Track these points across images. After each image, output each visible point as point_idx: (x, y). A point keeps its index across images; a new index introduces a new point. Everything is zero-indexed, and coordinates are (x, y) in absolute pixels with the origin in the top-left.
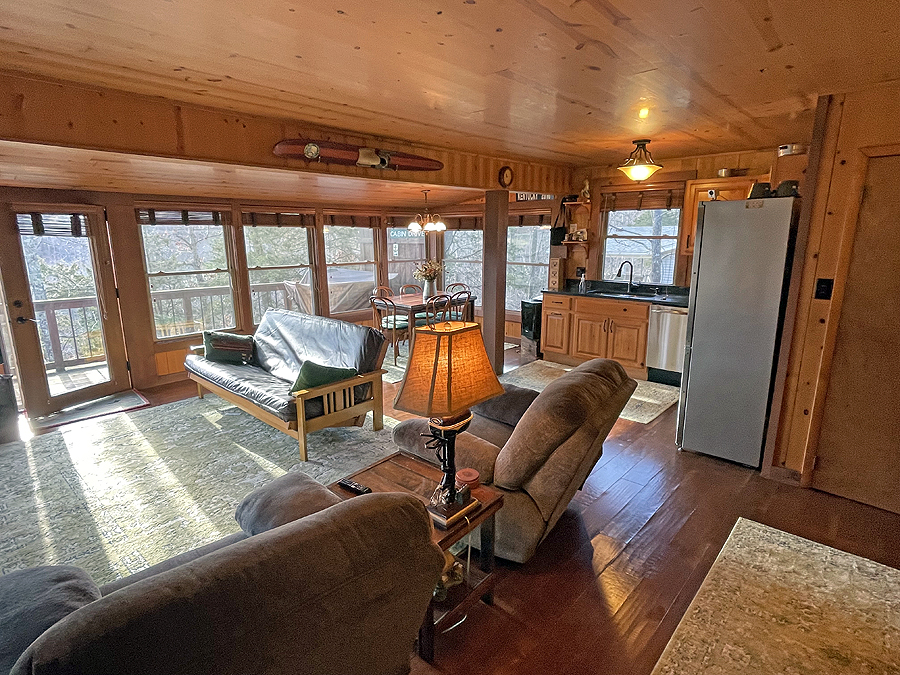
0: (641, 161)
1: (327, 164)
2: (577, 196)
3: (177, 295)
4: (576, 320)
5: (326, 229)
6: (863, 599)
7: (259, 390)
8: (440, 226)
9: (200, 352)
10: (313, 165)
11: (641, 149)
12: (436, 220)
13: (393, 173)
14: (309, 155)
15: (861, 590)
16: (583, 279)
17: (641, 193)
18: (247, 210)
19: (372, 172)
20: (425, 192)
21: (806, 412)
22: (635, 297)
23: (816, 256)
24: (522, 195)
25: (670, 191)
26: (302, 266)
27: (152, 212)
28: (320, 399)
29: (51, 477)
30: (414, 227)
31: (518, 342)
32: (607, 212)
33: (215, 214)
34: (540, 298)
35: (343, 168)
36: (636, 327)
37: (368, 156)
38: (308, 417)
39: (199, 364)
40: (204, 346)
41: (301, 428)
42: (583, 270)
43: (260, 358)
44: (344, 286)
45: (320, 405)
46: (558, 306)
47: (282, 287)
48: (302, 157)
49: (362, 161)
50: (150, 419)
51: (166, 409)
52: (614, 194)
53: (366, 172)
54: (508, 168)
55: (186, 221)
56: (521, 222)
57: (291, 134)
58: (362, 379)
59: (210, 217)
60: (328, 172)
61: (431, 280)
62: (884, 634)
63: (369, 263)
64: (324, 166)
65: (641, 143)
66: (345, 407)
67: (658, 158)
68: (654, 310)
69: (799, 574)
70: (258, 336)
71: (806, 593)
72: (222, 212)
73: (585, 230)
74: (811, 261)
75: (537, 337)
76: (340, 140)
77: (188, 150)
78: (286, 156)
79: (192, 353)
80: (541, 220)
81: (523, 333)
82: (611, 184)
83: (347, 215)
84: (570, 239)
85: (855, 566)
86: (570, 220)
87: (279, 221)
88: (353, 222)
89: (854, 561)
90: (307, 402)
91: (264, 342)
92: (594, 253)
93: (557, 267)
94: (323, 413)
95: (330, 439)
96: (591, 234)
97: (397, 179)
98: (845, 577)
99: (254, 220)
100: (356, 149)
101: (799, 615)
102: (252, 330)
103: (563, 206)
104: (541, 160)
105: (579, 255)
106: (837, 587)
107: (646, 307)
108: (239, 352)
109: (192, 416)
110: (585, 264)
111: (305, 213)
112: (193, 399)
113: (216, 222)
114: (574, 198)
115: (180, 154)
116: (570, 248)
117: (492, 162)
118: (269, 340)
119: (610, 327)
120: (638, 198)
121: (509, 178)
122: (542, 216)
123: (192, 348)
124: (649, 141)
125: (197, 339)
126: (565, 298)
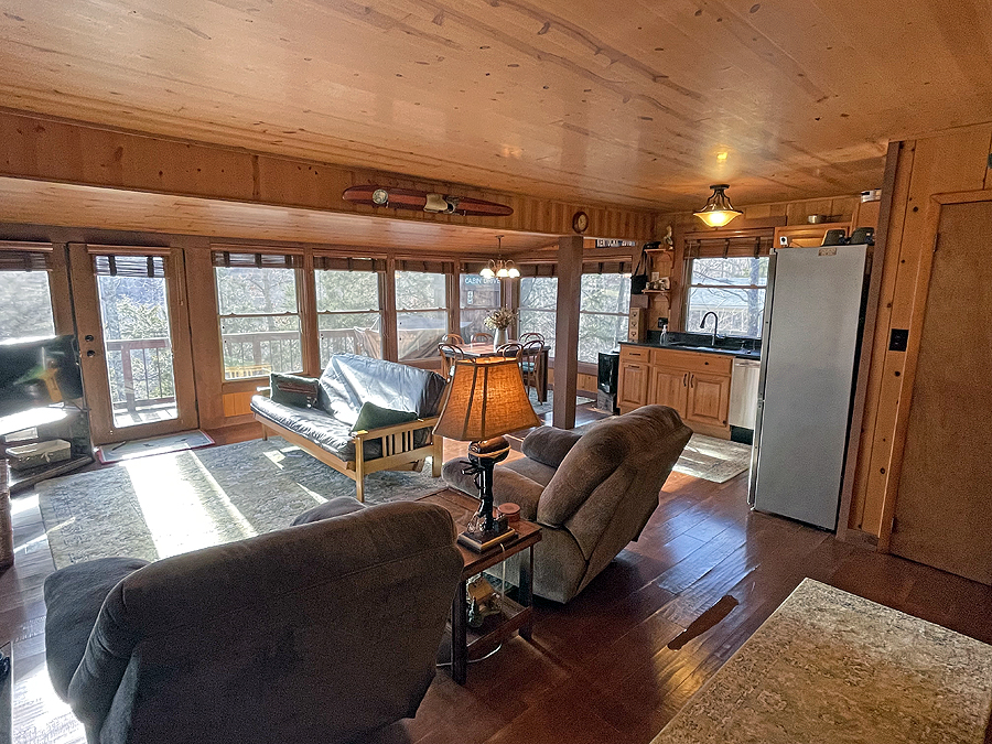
0: (719, 207)
1: (395, 210)
2: (659, 243)
3: (247, 338)
4: (655, 374)
5: (398, 275)
6: (923, 661)
7: (320, 431)
8: (514, 273)
9: (266, 394)
10: (380, 210)
11: (720, 194)
12: (509, 266)
13: (462, 218)
14: (377, 201)
15: (923, 653)
16: (664, 330)
17: (727, 240)
18: (318, 255)
19: (438, 217)
20: (499, 238)
21: (883, 471)
22: (720, 350)
23: (890, 305)
24: (602, 242)
25: (758, 238)
26: (372, 311)
27: (227, 254)
28: (379, 441)
29: (122, 504)
30: (487, 273)
31: (594, 396)
32: (691, 261)
33: (288, 257)
34: (618, 350)
35: (411, 213)
36: (719, 383)
37: (435, 201)
38: (366, 459)
39: (265, 405)
40: (270, 388)
41: (359, 469)
42: (665, 321)
43: (325, 401)
44: (415, 333)
45: (379, 447)
46: (635, 358)
47: (352, 333)
48: (371, 202)
49: (430, 206)
50: (215, 458)
51: (229, 449)
52: (699, 241)
53: (433, 217)
54: (583, 213)
55: (259, 264)
56: (601, 269)
57: (361, 181)
58: (422, 423)
59: (281, 259)
60: (395, 217)
61: (502, 328)
62: (937, 694)
63: (440, 309)
64: (392, 211)
65: (720, 188)
66: (404, 451)
67: (739, 205)
68: (737, 363)
69: (858, 634)
70: (324, 380)
71: (860, 652)
72: (295, 256)
73: (666, 278)
74: (885, 310)
75: (614, 390)
76: (409, 185)
77: (264, 195)
78: (355, 202)
79: (259, 393)
80: (621, 268)
81: (600, 387)
82: (695, 231)
83: (420, 261)
84: (651, 288)
85: (922, 630)
86: (652, 269)
87: (350, 265)
88: (425, 267)
89: (922, 625)
90: (367, 443)
91: (329, 386)
92: (677, 303)
93: (637, 318)
94: (382, 456)
95: (388, 483)
96: (674, 283)
97: (466, 224)
98: (907, 640)
99: (326, 264)
100: (424, 195)
101: (848, 670)
102: (318, 373)
103: (644, 252)
104: (618, 206)
105: (661, 304)
106: (896, 648)
107: (728, 362)
108: (305, 395)
109: (255, 456)
110: (667, 314)
111: (376, 258)
112: (257, 440)
113: (288, 265)
114: (656, 245)
115: (256, 199)
116: (651, 297)
117: (565, 207)
118: (334, 383)
119: (691, 381)
120: (724, 246)
121: (584, 223)
122: (622, 263)
123: (259, 389)
124: (727, 186)
125: (264, 381)
126: (643, 350)
